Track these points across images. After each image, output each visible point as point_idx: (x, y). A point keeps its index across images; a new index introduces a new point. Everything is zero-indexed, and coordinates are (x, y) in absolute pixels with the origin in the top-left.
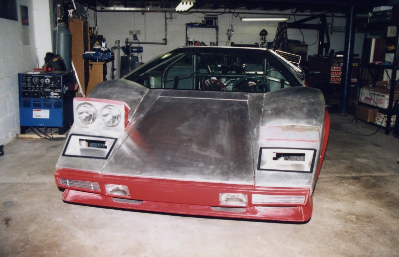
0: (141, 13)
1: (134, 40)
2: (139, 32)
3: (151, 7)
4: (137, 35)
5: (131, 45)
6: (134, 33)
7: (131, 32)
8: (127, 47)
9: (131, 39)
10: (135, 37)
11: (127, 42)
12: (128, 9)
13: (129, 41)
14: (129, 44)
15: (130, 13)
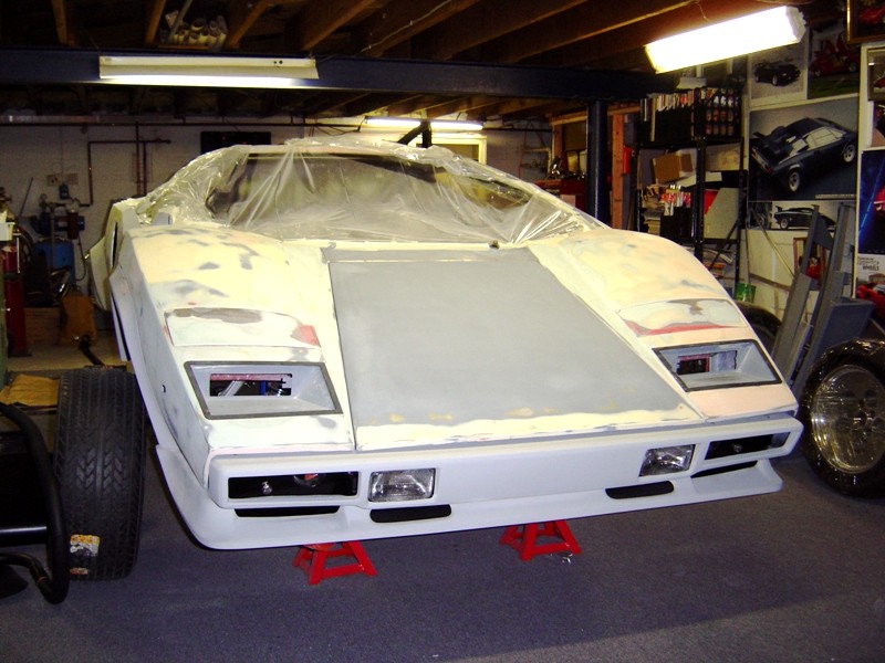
0: (79, 128)
1: (62, 198)
2: (73, 178)
3: (104, 112)
4: (70, 186)
5: (52, 211)
6: (62, 180)
7: (52, 179)
8: (45, 216)
9: (53, 195)
10: (64, 191)
11: (43, 204)
12: (44, 119)
13: (47, 201)
14: (48, 210)
15: (50, 128)
